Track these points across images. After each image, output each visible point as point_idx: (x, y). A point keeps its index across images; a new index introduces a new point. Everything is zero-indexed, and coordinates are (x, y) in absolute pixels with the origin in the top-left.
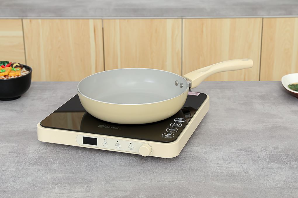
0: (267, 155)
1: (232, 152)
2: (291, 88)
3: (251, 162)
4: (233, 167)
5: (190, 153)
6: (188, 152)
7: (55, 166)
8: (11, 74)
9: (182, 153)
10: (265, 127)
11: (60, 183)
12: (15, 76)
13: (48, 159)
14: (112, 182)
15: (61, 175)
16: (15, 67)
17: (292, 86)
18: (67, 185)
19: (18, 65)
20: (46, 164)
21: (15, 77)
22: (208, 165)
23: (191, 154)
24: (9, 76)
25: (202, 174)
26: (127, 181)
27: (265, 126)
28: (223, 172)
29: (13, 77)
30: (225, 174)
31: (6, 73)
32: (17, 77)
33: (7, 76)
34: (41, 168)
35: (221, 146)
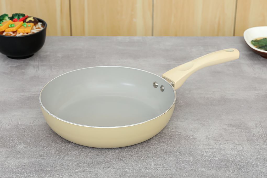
0: (263, 132)
1: (223, 129)
2: (254, 45)
3: (246, 143)
4: (225, 150)
5: (174, 130)
6: (173, 129)
7: (20, 147)
8: (20, 30)
9: (166, 130)
10: (257, 96)
11: (26, 172)
12: (24, 33)
13: (12, 138)
14: (87, 170)
15: (27, 160)
16: (28, 22)
17: (256, 42)
18: (34, 174)
19: (33, 20)
20: (9, 145)
21: (24, 35)
22: (197, 146)
23: (177, 132)
24: (18, 32)
25: (191, 158)
26: (104, 168)
27: (257, 94)
28: (215, 156)
29: (21, 35)
30: (217, 159)
31: (14, 29)
32: (26, 34)
33: (16, 32)
34: (4, 150)
35: (209, 121)
